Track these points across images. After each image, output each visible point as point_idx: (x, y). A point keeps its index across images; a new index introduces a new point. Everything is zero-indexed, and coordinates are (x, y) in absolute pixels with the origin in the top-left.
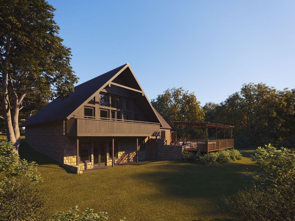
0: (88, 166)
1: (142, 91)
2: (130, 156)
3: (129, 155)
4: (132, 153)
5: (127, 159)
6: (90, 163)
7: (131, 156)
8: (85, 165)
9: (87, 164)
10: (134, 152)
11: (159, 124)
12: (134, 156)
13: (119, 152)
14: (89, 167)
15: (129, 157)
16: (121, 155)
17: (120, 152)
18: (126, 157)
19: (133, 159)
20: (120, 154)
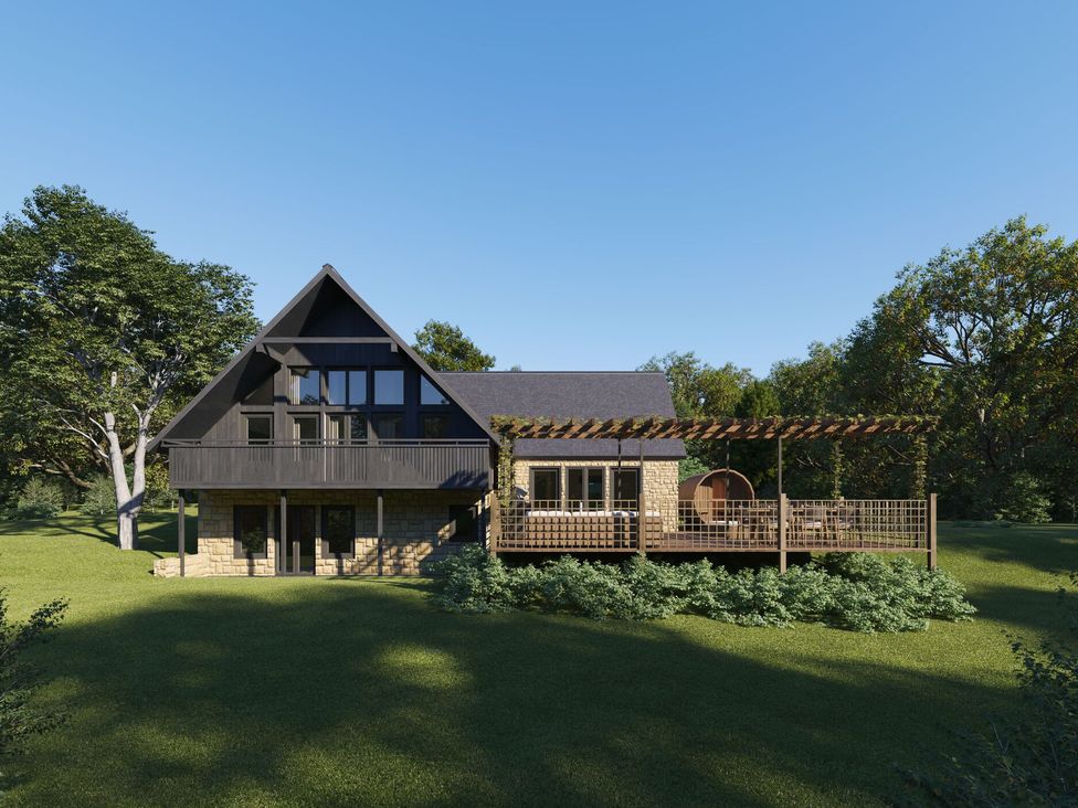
0: (256, 567)
1: (387, 335)
2: (402, 554)
3: (399, 551)
4: (414, 547)
5: (391, 562)
6: (264, 561)
7: (412, 555)
8: (251, 565)
9: (255, 561)
10: (424, 545)
11: (486, 443)
12: (421, 557)
13: (360, 540)
14: (258, 569)
15: (398, 556)
16: (366, 550)
17: (363, 540)
18: (388, 556)
19: (419, 567)
20: (364, 546)
